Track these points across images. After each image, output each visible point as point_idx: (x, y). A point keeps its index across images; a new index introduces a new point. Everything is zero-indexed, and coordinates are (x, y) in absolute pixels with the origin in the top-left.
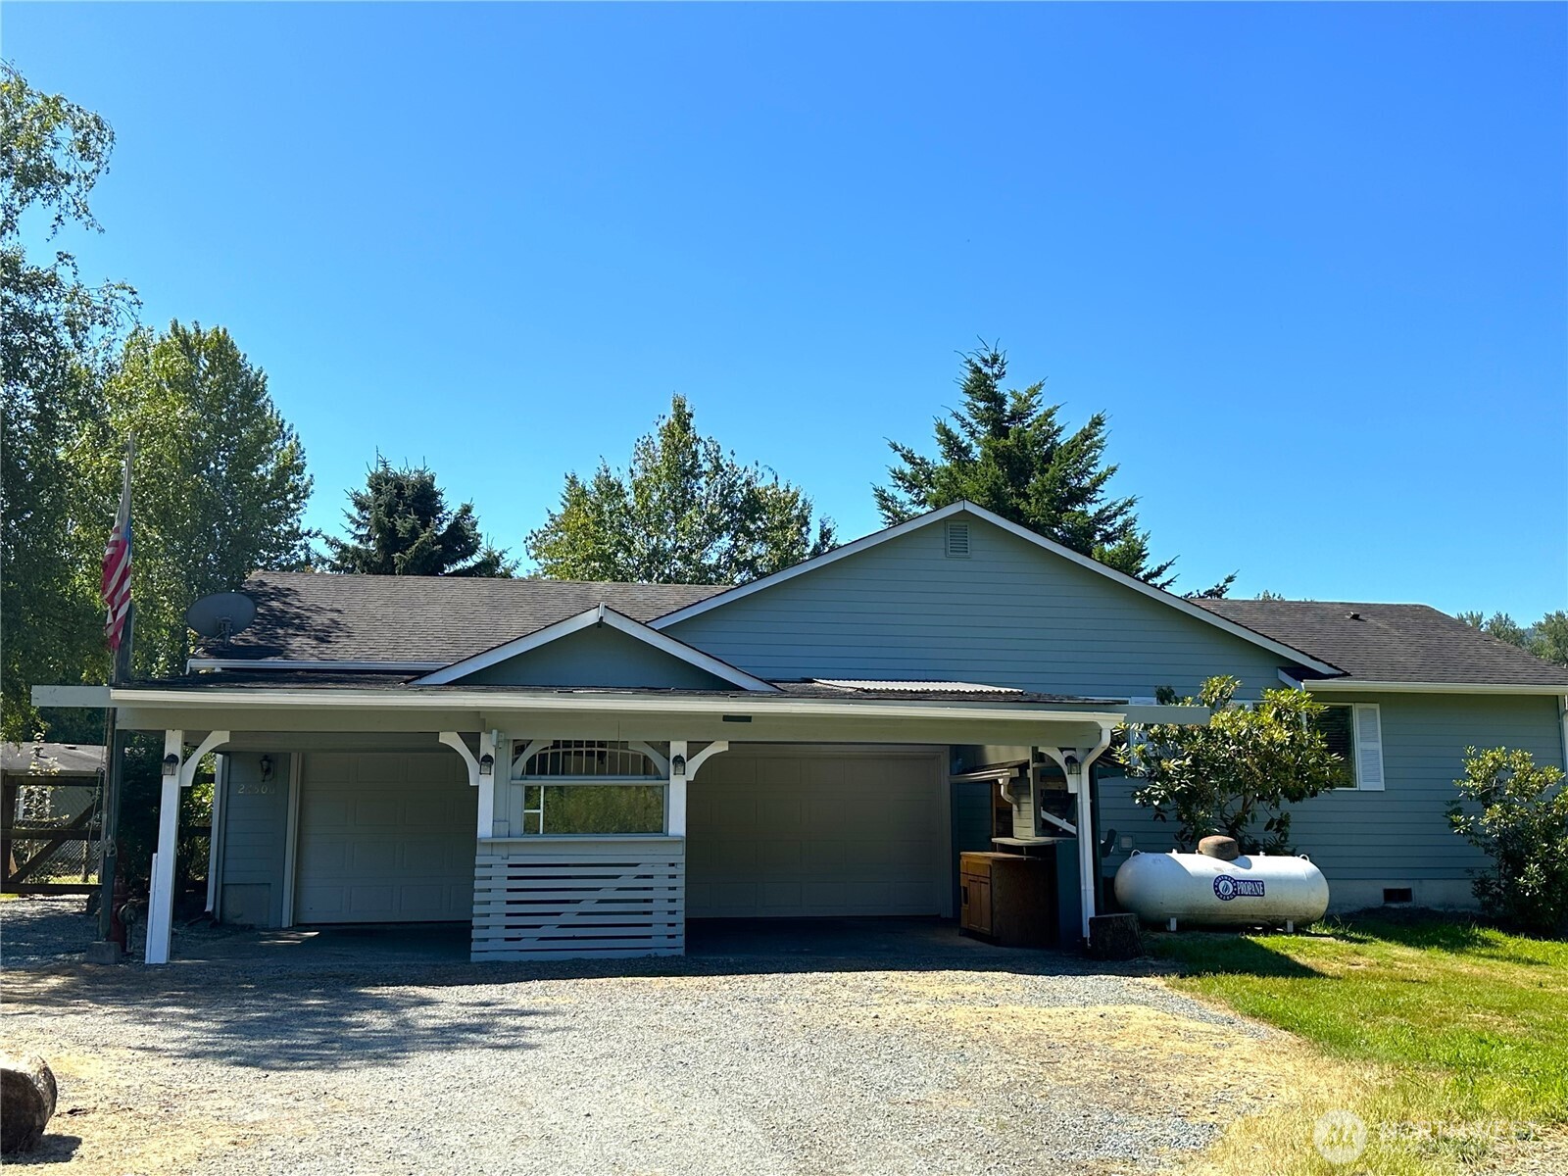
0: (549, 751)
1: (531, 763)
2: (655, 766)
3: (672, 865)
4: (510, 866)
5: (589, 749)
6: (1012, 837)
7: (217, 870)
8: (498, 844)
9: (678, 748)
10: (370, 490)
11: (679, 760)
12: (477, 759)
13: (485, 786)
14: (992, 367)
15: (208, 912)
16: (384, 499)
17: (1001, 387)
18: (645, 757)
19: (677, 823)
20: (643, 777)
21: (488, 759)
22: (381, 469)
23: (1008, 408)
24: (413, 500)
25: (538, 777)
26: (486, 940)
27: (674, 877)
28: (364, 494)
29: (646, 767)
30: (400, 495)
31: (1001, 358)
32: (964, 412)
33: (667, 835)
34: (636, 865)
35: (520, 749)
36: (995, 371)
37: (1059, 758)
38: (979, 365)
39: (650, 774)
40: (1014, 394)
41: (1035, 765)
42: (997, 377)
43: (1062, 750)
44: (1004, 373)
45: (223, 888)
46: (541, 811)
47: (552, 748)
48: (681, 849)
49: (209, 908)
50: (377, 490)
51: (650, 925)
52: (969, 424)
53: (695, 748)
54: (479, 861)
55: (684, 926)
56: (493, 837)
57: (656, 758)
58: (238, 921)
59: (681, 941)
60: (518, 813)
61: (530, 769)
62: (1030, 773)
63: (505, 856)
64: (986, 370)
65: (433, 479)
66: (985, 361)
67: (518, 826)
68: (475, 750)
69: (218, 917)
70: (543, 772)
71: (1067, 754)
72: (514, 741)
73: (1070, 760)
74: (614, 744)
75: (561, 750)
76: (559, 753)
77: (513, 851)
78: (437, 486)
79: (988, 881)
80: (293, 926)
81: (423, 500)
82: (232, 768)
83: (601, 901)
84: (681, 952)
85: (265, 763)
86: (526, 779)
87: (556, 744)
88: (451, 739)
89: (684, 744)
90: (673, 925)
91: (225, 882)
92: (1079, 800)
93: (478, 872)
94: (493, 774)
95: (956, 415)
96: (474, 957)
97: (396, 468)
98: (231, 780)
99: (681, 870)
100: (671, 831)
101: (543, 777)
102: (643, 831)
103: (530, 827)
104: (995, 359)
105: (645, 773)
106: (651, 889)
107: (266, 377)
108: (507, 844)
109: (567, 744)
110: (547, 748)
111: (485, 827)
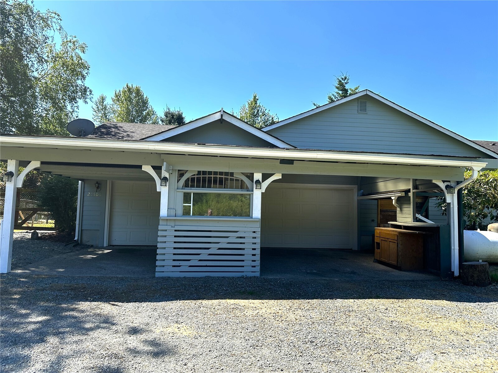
0: (196, 176)
1: (187, 181)
2: (246, 185)
3: (254, 232)
4: (175, 231)
5: (215, 176)
6: (397, 222)
7: (79, 224)
8: (170, 220)
9: (258, 176)
10: (165, 116)
11: (258, 182)
12: (160, 179)
13: (164, 191)
14: (344, 80)
15: (75, 240)
16: (168, 119)
17: (347, 87)
18: (242, 181)
19: (257, 212)
20: (241, 190)
21: (165, 179)
22: (168, 110)
23: (348, 93)
24: (177, 119)
25: (190, 188)
26: (163, 266)
27: (255, 238)
28: (163, 118)
29: (242, 186)
30: (173, 118)
31: (347, 78)
32: (335, 94)
33: (252, 218)
34: (237, 232)
35: (181, 174)
36: (346, 82)
37: (442, 186)
38: (341, 80)
39: (244, 189)
40: (350, 89)
41: (414, 191)
42: (346, 83)
43: (444, 182)
44: (348, 82)
45: (81, 231)
46: (191, 205)
47: (197, 175)
48: (258, 225)
49: (76, 238)
50: (167, 116)
51: (243, 261)
52: (337, 97)
53: (265, 177)
54: (160, 228)
55: (260, 261)
56: (168, 216)
57: (247, 181)
58: (88, 244)
59: (258, 269)
60: (180, 205)
61: (186, 185)
62: (411, 194)
63: (173, 225)
64: (343, 81)
65: (182, 114)
66: (342, 79)
67: (180, 211)
68: (159, 174)
69: (79, 242)
70: (192, 186)
71: (446, 184)
72: (179, 170)
73: (447, 187)
74: (226, 174)
75: (201, 176)
76: (201, 177)
77: (177, 223)
78: (183, 116)
79: (396, 241)
80: (108, 246)
81: (179, 120)
82: (85, 186)
83: (220, 249)
84: (258, 274)
85: (97, 184)
86: (184, 189)
87: (199, 173)
88: (148, 169)
89: (261, 175)
90: (255, 261)
91: (82, 229)
92: (452, 206)
93: (160, 233)
94: (168, 186)
95: (333, 95)
96: (157, 275)
97: (172, 110)
98: (85, 191)
99: (258, 235)
100: (254, 216)
101: (192, 188)
102: (241, 215)
103: (186, 212)
104: (346, 78)
105: (241, 189)
106: (244, 243)
107: (148, 98)
108: (175, 220)
109: (204, 173)
110: (194, 175)
111: (164, 211)
